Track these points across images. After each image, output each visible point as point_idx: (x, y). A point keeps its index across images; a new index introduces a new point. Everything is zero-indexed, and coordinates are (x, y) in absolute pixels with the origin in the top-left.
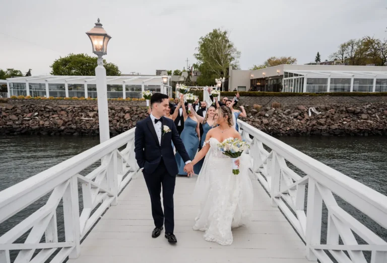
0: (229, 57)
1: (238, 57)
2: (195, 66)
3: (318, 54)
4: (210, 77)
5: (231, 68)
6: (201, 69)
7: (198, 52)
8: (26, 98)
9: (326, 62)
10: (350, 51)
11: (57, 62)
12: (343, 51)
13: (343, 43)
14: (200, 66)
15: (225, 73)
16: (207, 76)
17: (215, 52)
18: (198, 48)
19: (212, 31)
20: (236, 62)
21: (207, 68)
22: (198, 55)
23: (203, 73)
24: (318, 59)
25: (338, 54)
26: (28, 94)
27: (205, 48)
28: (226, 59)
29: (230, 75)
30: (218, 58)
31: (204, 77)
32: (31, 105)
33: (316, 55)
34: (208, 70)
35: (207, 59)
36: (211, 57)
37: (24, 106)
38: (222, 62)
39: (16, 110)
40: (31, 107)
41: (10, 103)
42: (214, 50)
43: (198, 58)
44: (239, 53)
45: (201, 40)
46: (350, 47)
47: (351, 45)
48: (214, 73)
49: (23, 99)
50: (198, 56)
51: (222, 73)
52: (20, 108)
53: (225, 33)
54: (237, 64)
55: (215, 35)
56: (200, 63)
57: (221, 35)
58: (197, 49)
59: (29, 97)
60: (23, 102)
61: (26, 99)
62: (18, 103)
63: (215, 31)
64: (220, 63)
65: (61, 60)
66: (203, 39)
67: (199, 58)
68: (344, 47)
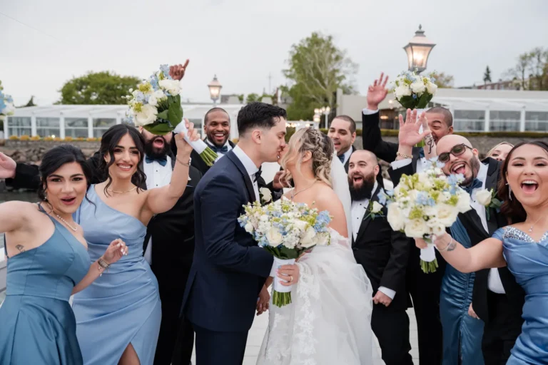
0: (338, 75)
1: (355, 73)
2: (284, 89)
3: (488, 69)
4: (307, 107)
5: (340, 92)
6: (293, 93)
7: (288, 67)
8: (31, 139)
9: (500, 82)
10: (534, 65)
11: (68, 85)
12: (524, 65)
13: (522, 53)
14: (292, 90)
15: (331, 101)
16: (302, 104)
17: (314, 68)
18: (289, 60)
19: (310, 36)
20: (351, 82)
21: (303, 93)
22: (287, 71)
23: (295, 99)
24: (487, 77)
25: (515, 70)
26: (34, 134)
27: (299, 61)
28: (331, 79)
29: (338, 102)
30: (319, 76)
31: (298, 106)
32: (41, 149)
33: (485, 71)
34: (303, 95)
35: (304, 77)
36: (309, 75)
37: (30, 151)
38: (326, 83)
39: (19, 157)
40: (40, 152)
41: (8, 147)
42: (314, 64)
43: (288, 76)
44: (355, 66)
45: (293, 49)
46: (535, 59)
47: (536, 56)
48: (314, 100)
49: (28, 140)
50: (288, 73)
51: (326, 100)
52: (25, 154)
53: (330, 38)
54: (354, 84)
55: (315, 41)
56: (291, 84)
57: (323, 41)
58: (288, 63)
59: (36, 138)
60: (28, 146)
61: (33, 141)
62: (22, 146)
63: (315, 36)
64: (323, 85)
65: (73, 81)
66: (295, 47)
67: (290, 77)
68: (525, 59)
